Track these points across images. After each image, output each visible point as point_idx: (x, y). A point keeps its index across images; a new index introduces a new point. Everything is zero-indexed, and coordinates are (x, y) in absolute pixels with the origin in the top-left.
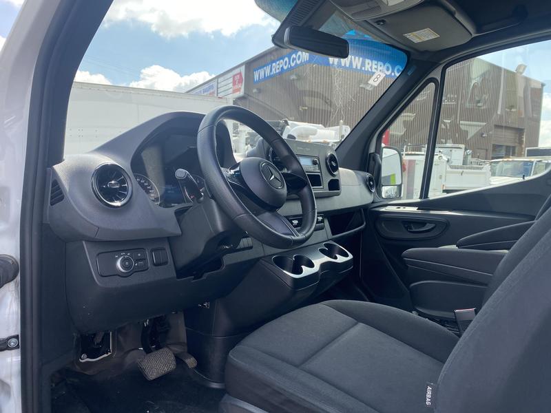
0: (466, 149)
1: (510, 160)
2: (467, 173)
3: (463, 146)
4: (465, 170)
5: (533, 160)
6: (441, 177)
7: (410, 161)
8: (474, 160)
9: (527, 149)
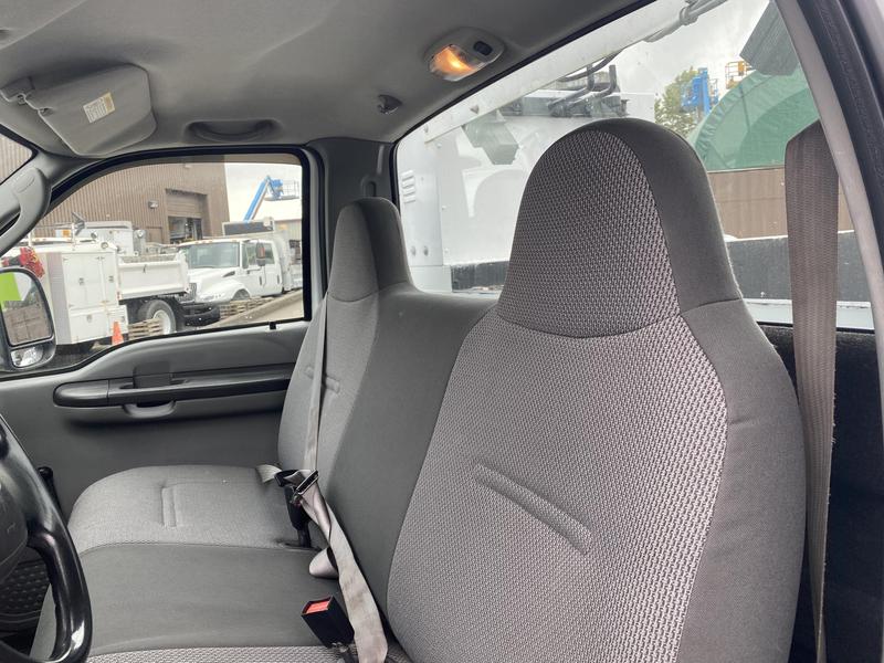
0: (135, 228)
1: (207, 241)
2: (152, 267)
3: (128, 224)
4: (148, 264)
5: (238, 240)
6: (111, 279)
7: (49, 255)
8: (150, 245)
9: (224, 224)
